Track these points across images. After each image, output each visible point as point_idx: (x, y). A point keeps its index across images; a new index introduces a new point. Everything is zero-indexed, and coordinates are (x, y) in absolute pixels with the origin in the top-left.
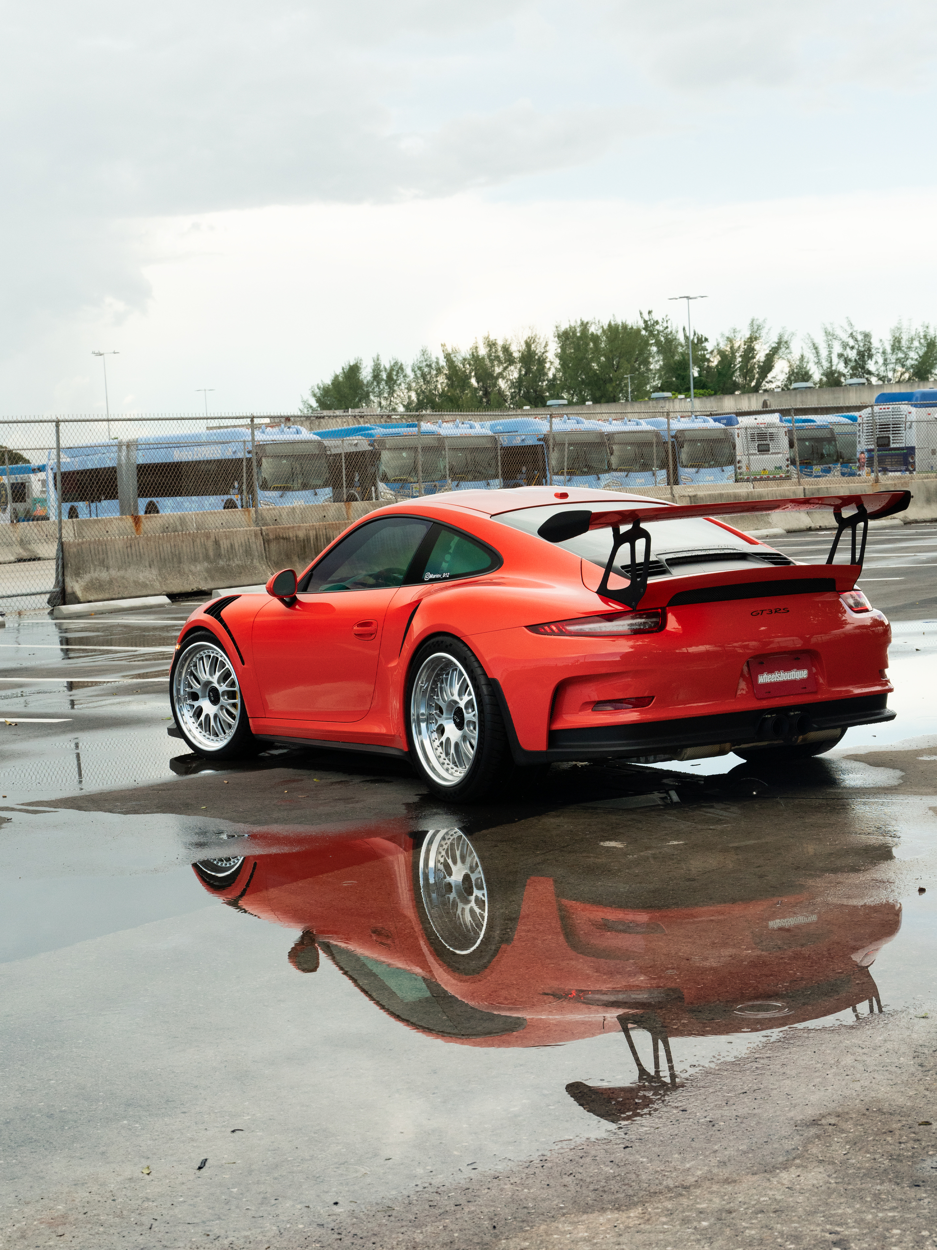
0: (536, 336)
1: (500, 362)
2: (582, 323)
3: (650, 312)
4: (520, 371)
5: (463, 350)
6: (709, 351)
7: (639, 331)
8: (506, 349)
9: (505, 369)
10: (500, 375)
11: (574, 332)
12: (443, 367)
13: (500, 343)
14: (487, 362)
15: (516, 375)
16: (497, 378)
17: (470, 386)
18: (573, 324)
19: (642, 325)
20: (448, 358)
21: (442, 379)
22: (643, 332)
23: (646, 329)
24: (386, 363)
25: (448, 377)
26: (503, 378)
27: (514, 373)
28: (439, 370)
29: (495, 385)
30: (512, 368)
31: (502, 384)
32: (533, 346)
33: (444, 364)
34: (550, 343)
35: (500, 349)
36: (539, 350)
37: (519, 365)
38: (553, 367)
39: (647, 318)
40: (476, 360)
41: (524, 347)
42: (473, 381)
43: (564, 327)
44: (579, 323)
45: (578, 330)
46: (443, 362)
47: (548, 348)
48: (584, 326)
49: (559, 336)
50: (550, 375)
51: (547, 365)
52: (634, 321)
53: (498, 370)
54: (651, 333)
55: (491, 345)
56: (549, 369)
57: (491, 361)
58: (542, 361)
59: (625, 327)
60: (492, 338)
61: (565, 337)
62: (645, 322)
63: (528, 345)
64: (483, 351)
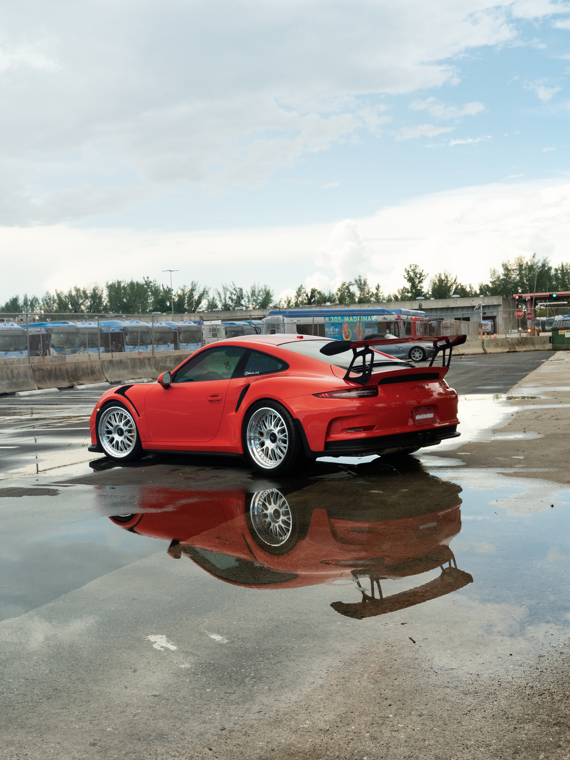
0: (98, 287)
1: (82, 298)
2: (118, 282)
3: (148, 278)
4: (91, 302)
5: (65, 292)
6: (174, 295)
7: (143, 285)
8: (84, 292)
9: (84, 301)
10: (82, 304)
11: (115, 286)
12: (56, 300)
13: (82, 289)
14: (76, 298)
15: (89, 304)
16: (80, 305)
17: (69, 308)
18: (114, 282)
19: (144, 282)
20: (58, 296)
21: (56, 305)
22: (145, 286)
23: (146, 284)
24: (30, 297)
25: (58, 304)
26: (84, 305)
27: (88, 303)
28: (54, 301)
29: (80, 308)
30: (87, 300)
31: (83, 307)
32: (96, 291)
33: (57, 298)
34: (104, 290)
35: (81, 292)
36: (99, 293)
37: (90, 300)
38: (105, 300)
39: (146, 280)
40: (70, 296)
41: (92, 291)
42: (70, 306)
43: (110, 283)
44: (117, 281)
45: (116, 284)
46: (56, 298)
47: (103, 292)
48: (119, 283)
49: (108, 287)
50: (104, 304)
51: (103, 300)
52: (142, 281)
53: (81, 301)
54: (148, 286)
55: (78, 290)
56: (104, 301)
57: (78, 297)
58: (100, 298)
59: (137, 283)
60: (78, 287)
61: (111, 288)
62: (146, 282)
63: (94, 290)
64: (74, 293)
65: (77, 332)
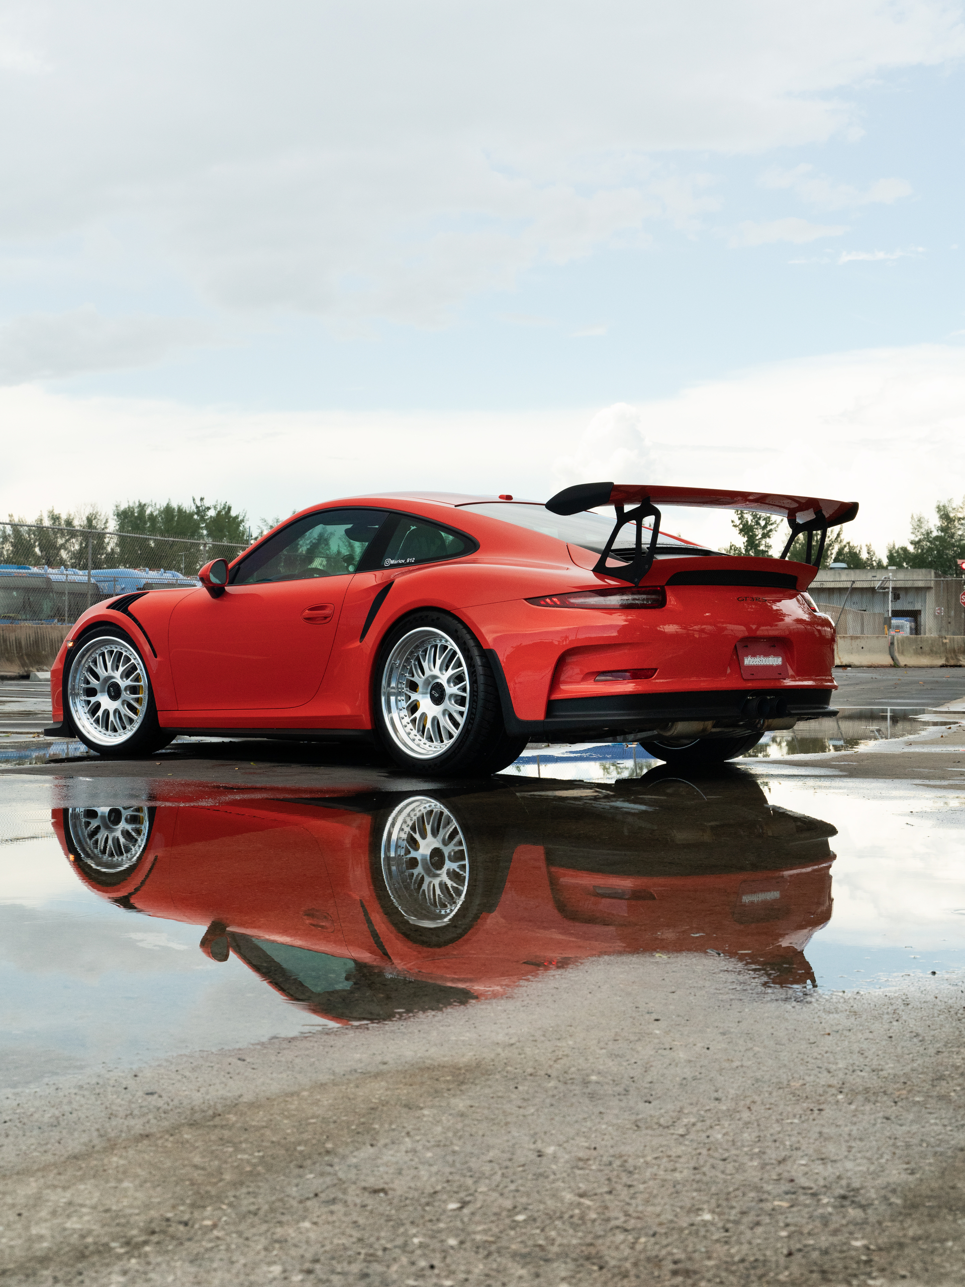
0: (97, 513)
1: (63, 535)
2: (140, 505)
3: (202, 499)
4: (81, 544)
5: (31, 519)
6: (254, 536)
7: (191, 515)
8: (69, 523)
9: (67, 541)
10: (63, 546)
11: (133, 513)
12: (9, 535)
13: (64, 517)
14: (51, 533)
15: (77, 547)
16: (59, 549)
17: (35, 554)
18: (131, 505)
19: (194, 509)
21: (8, 547)
22: (196, 517)
23: (198, 513)
25: (14, 545)
26: (66, 549)
27: (75, 545)
29: (58, 554)
30: (74, 540)
31: (64, 554)
32: (94, 522)
33: (11, 533)
34: (109, 520)
35: (63, 522)
36: (100, 526)
37: (80, 538)
38: (111, 543)
39: (199, 504)
40: (40, 530)
41: (86, 522)
42: (37, 550)
43: (123, 506)
44: (137, 504)
45: (136, 510)
47: (108, 525)
48: (142, 507)
49: (118, 515)
50: (109, 550)
51: (106, 540)
52: (189, 506)
53: (60, 541)
54: (202, 519)
55: (55, 518)
56: (108, 543)
57: (55, 533)
58: (101, 536)
59: (180, 510)
60: (56, 512)
61: (124, 516)
62: (197, 507)
63: (89, 520)
64: (47, 523)
65: (47, 588)
